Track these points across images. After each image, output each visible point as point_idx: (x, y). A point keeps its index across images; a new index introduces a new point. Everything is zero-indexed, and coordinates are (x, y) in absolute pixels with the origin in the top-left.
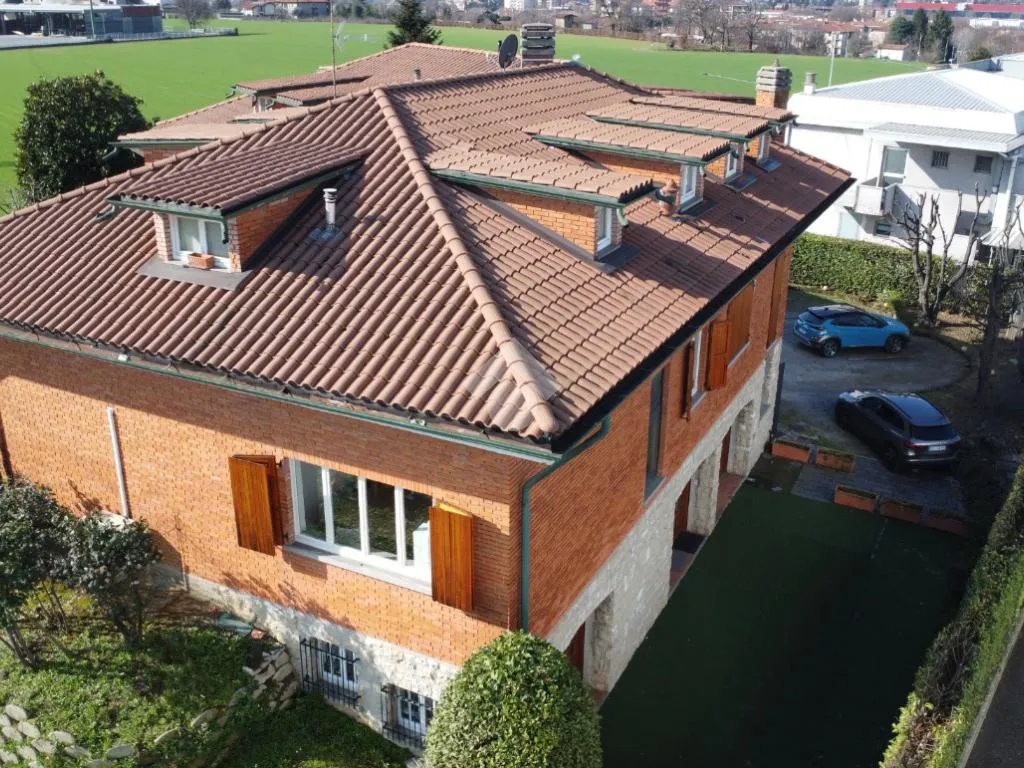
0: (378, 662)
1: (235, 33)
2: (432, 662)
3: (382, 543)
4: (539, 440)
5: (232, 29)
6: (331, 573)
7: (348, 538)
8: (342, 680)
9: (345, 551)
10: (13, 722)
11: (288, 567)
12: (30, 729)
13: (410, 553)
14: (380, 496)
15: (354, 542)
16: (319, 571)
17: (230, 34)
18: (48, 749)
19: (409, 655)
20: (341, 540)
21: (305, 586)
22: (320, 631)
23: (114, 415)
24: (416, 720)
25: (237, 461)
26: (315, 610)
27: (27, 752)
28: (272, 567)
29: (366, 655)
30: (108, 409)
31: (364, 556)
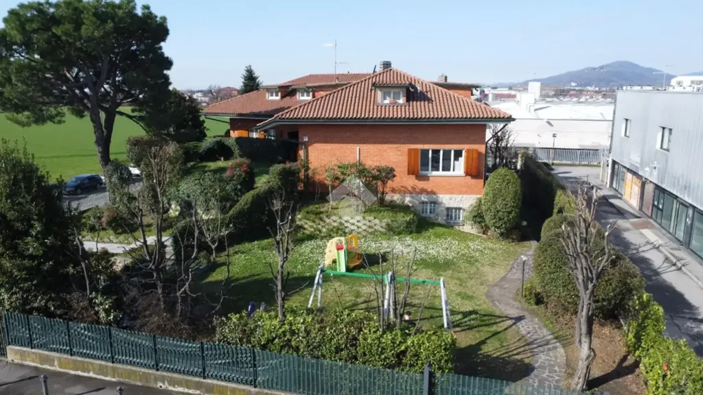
0: (444, 202)
2: (461, 196)
3: (446, 168)
6: (430, 178)
7: (436, 168)
8: (428, 214)
9: (435, 173)
10: (370, 221)
11: (417, 181)
12: (377, 221)
13: (454, 170)
14: (447, 154)
15: (438, 169)
16: (426, 178)
18: (384, 224)
19: (454, 196)
20: (433, 170)
21: (421, 184)
22: (424, 198)
23: (359, 149)
24: (452, 218)
25: (410, 151)
26: (423, 191)
27: (376, 227)
28: (413, 181)
29: (440, 200)
30: (357, 147)
31: (441, 173)
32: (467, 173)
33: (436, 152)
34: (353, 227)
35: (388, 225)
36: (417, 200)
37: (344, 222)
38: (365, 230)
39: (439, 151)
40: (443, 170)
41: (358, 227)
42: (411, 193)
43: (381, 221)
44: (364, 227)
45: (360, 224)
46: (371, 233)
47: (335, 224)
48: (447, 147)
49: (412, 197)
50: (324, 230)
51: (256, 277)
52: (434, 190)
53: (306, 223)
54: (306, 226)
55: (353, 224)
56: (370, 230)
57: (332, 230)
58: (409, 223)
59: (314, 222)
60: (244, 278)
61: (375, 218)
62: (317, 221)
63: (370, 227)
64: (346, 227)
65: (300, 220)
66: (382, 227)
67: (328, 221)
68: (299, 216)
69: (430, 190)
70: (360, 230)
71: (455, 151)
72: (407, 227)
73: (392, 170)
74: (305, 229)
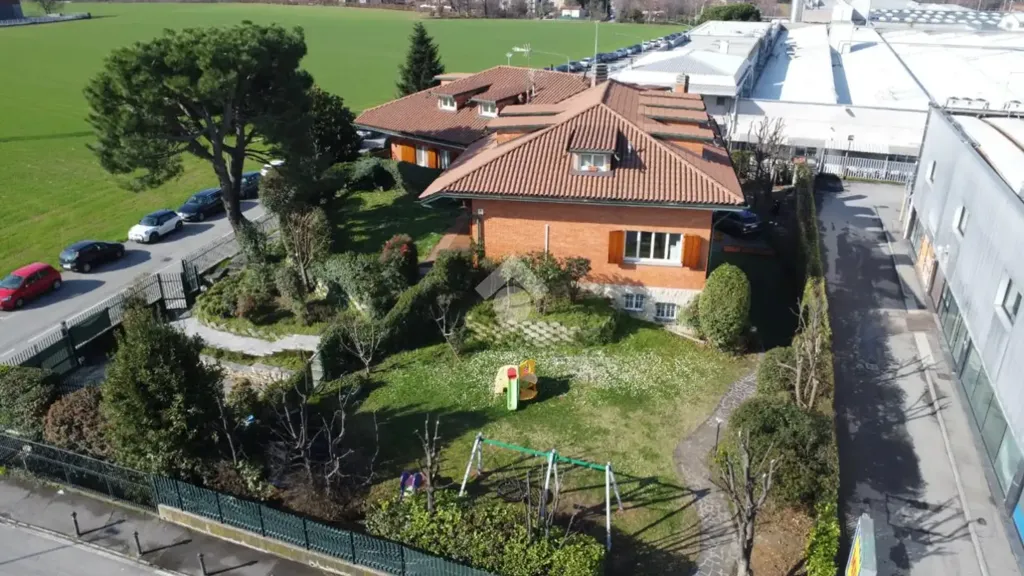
0: (653, 296)
1: (89, 17)
4: (739, 205)
5: (86, 14)
6: (638, 267)
7: (645, 253)
8: (633, 308)
9: (644, 260)
10: (555, 328)
11: (620, 269)
12: (563, 329)
13: (669, 258)
14: (660, 238)
15: (648, 256)
16: (632, 266)
17: (84, 18)
18: (572, 333)
19: (667, 290)
20: (642, 256)
21: (624, 273)
22: (628, 290)
23: (549, 228)
24: (663, 315)
25: (612, 232)
26: (627, 281)
27: (563, 336)
28: (615, 269)
29: (649, 294)
30: (546, 225)
31: (651, 260)
32: (685, 264)
33: (646, 236)
34: (533, 335)
35: (577, 334)
36: (619, 291)
37: (523, 327)
38: (548, 339)
39: (650, 234)
40: (655, 257)
41: (541, 335)
42: (611, 283)
43: (568, 329)
44: (548, 336)
45: (542, 332)
46: (556, 344)
47: (513, 330)
48: (661, 230)
49: (614, 288)
50: (499, 336)
51: (416, 409)
52: (642, 281)
53: (478, 327)
54: (477, 330)
55: (534, 331)
56: (555, 340)
57: (508, 337)
58: (603, 331)
59: (487, 325)
60: (402, 409)
61: (561, 324)
62: (491, 325)
63: (555, 335)
64: (526, 334)
65: (471, 322)
66: (569, 336)
67: (503, 325)
68: (469, 317)
69: (636, 280)
70: (542, 339)
71: (672, 236)
72: (600, 336)
73: (587, 262)
74: (476, 333)
